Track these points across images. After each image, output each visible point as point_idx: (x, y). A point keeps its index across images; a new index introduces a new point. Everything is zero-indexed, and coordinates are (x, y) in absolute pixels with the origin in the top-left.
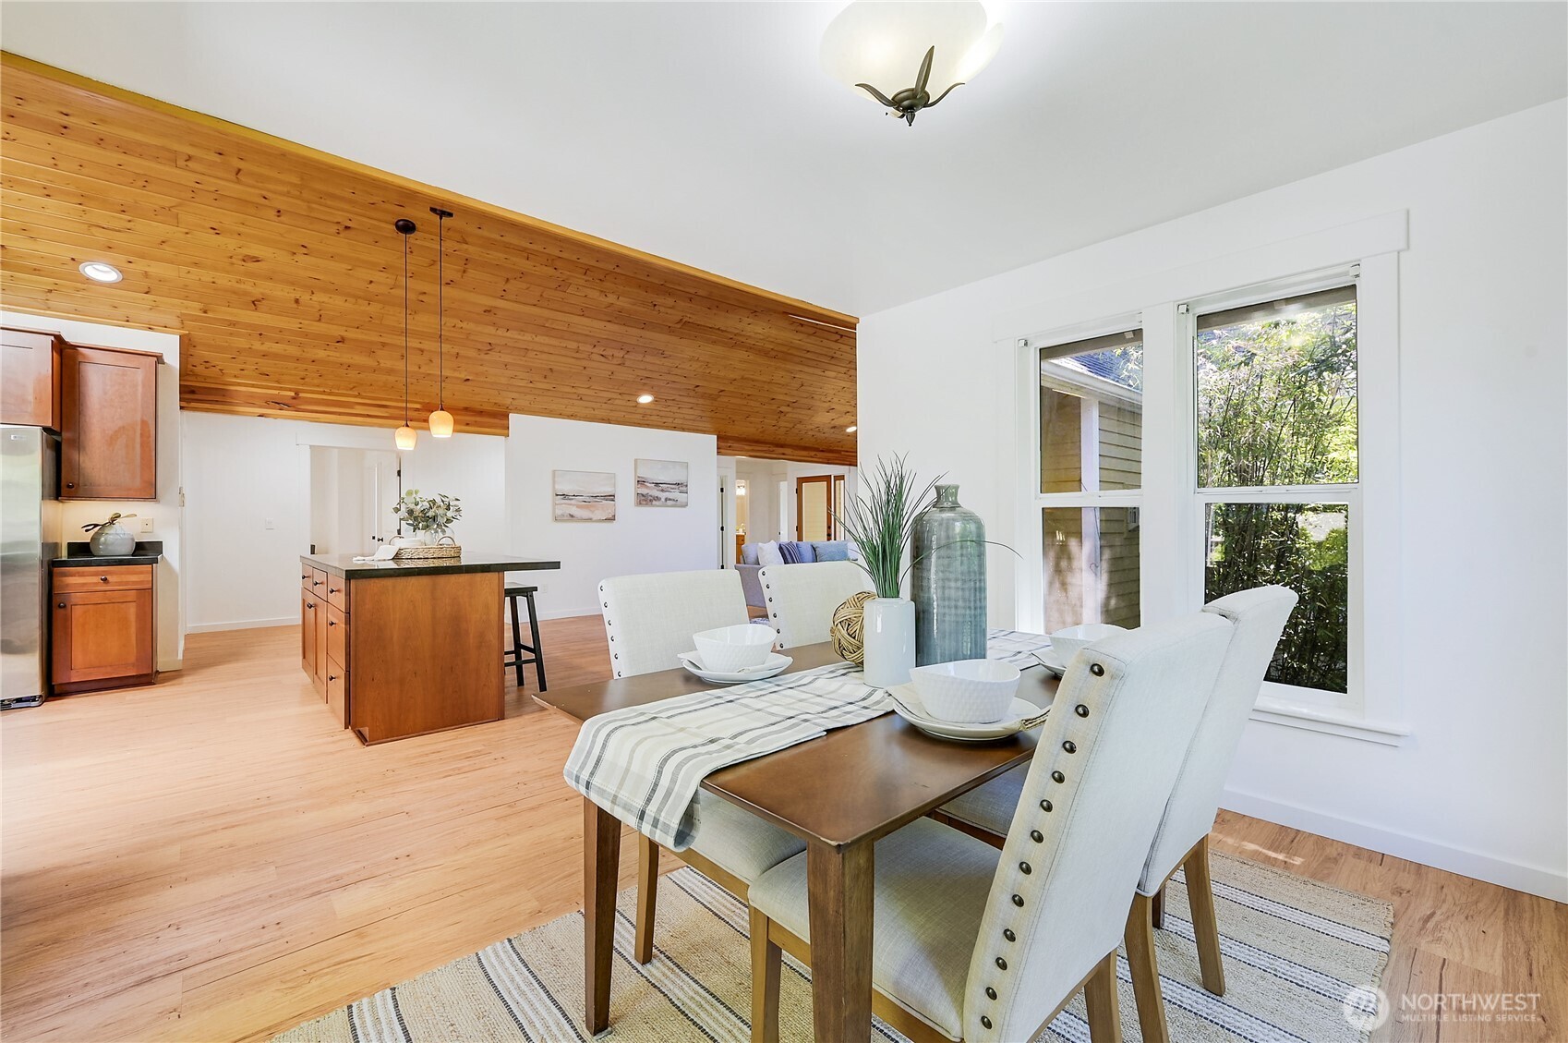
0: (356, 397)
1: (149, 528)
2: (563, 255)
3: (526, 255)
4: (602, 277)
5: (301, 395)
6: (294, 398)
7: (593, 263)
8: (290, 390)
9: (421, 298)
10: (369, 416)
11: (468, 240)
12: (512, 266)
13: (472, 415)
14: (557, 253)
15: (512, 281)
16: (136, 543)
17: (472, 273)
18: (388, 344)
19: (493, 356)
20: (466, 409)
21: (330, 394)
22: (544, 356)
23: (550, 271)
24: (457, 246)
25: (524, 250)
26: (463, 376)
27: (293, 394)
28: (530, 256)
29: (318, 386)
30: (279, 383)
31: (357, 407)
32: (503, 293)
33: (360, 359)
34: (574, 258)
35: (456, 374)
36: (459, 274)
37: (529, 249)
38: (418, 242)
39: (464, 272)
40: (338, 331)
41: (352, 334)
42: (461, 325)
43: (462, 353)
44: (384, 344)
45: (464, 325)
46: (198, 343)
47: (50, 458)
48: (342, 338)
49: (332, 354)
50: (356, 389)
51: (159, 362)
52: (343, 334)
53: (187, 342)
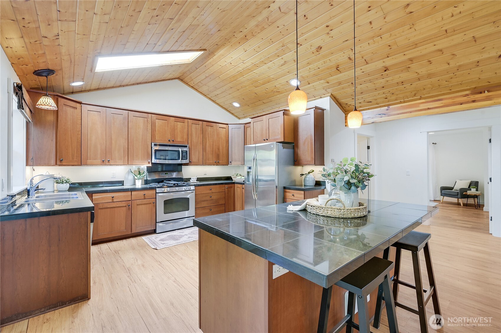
0: (420, 99)
5: (391, 107)
6: (387, 110)
8: (385, 106)
10: (429, 109)
18: (415, 58)
21: (404, 102)
29: (396, 100)
30: (378, 104)
31: (422, 105)
33: (404, 76)
40: (380, 64)
41: (388, 62)
44: (411, 60)
46: (337, 97)
47: (287, 152)
48: (385, 67)
49: (388, 79)
50: (415, 95)
51: (323, 110)
52: (384, 64)
53: (334, 98)
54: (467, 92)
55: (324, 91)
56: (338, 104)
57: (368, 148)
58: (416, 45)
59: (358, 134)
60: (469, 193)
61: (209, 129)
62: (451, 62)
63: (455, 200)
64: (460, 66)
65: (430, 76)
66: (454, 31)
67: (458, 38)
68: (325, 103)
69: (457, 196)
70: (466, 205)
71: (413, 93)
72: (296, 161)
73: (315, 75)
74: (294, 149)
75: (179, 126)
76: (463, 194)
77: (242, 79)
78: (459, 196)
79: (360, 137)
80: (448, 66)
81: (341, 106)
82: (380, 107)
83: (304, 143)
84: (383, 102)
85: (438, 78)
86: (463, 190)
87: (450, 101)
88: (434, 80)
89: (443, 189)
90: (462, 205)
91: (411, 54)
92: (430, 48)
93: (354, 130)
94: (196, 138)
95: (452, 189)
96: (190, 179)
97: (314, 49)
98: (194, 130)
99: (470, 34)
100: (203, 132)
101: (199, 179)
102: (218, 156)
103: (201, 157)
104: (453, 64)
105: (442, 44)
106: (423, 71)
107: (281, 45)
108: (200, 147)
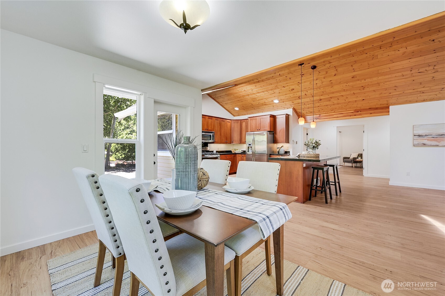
0: (334, 112)
1: (288, 149)
2: (365, 48)
3: (352, 55)
4: (390, 45)
5: (321, 115)
6: (319, 116)
7: (381, 43)
8: (318, 114)
9: (331, 82)
10: (338, 117)
11: (331, 62)
12: (350, 61)
13: (373, 110)
14: (363, 49)
15: (353, 65)
16: (285, 151)
17: (339, 69)
18: (333, 97)
19: (366, 90)
20: (370, 108)
21: (327, 113)
22: (388, 83)
23: (366, 55)
24: (329, 65)
25: (350, 55)
26: (361, 99)
27: (319, 115)
28: (353, 55)
29: (324, 112)
31: (334, 115)
32: (354, 70)
34: (371, 46)
35: (358, 99)
36: (336, 71)
37: (351, 53)
38: (319, 69)
39: (337, 70)
40: (318, 98)
41: (322, 97)
42: (347, 85)
43: (355, 92)
44: (331, 98)
45: (349, 84)
46: (296, 109)
47: (271, 136)
48: (320, 99)
49: (321, 103)
50: (332, 111)
51: (289, 115)
52: (320, 98)
53: (294, 109)
54: (353, 111)
55: (290, 106)
56: (296, 112)
57: (307, 134)
58: (333, 93)
59: (303, 127)
60: (357, 160)
61: (223, 122)
62: (346, 100)
63: (350, 165)
64: (350, 101)
65: (338, 104)
66: (347, 90)
67: (348, 93)
68: (290, 111)
69: (351, 162)
70: (356, 167)
71: (331, 110)
72: (275, 141)
73: (287, 99)
74: (274, 135)
75: (210, 121)
76: (354, 161)
77: (247, 97)
78: (352, 162)
79: (304, 128)
80: (345, 101)
81: (297, 113)
82: (316, 115)
83: (280, 132)
84: (318, 113)
85: (342, 105)
86: (354, 159)
87: (346, 114)
88: (340, 105)
89: (344, 158)
90: (354, 167)
91: (331, 96)
92: (338, 94)
93: (302, 126)
94: (217, 128)
95: (349, 158)
96: (213, 151)
97: (290, 89)
98: (216, 123)
99: (352, 92)
100: (220, 124)
101: (217, 152)
102: (227, 139)
103: (219, 139)
104: (347, 100)
105: (343, 93)
106: (336, 102)
107: (276, 86)
108: (219, 133)
